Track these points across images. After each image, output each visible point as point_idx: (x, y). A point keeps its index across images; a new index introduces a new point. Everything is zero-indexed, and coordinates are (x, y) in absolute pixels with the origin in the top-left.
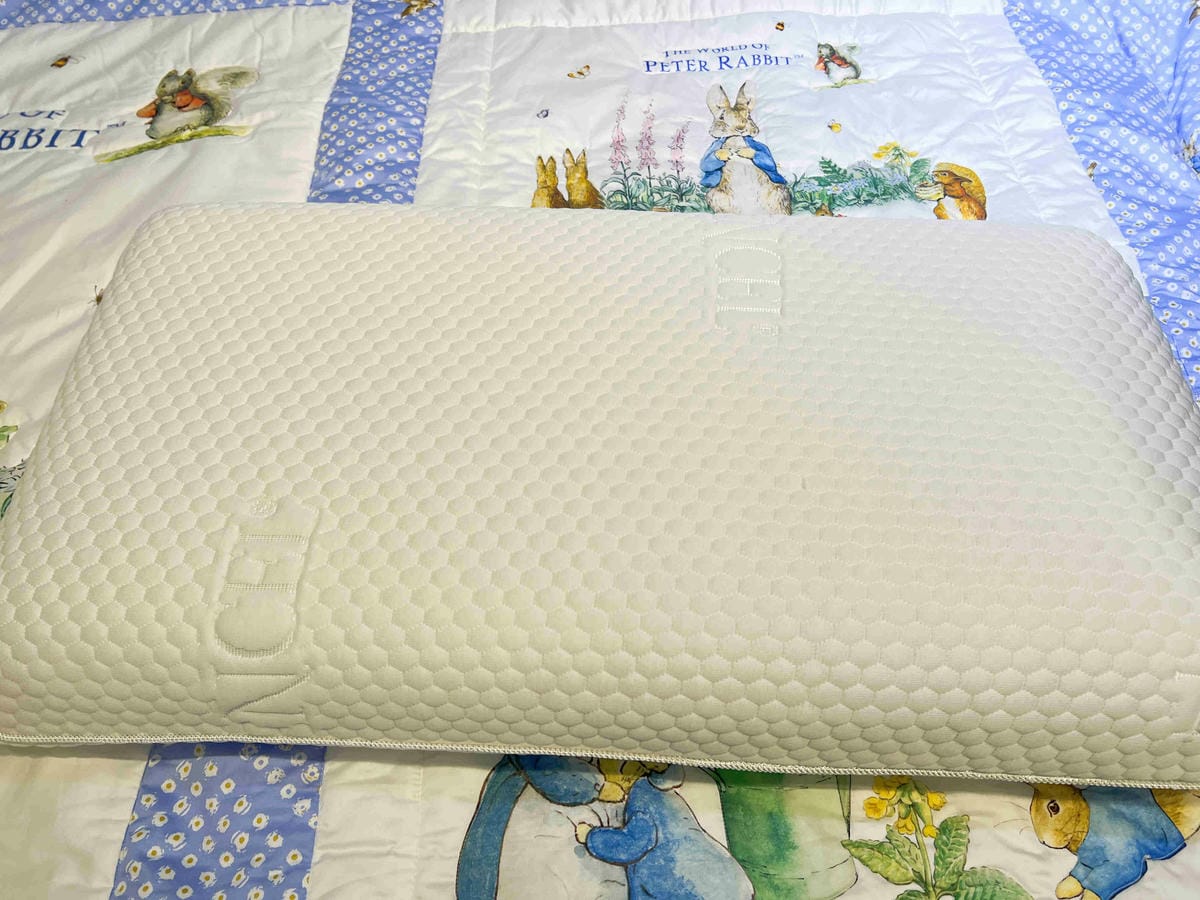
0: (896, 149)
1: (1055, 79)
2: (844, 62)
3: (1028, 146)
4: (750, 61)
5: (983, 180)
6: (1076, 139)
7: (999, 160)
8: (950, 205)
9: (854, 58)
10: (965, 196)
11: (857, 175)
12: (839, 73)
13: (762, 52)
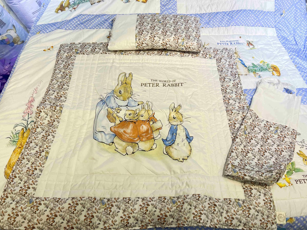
0: (263, 61)
1: (287, 50)
2: (252, 44)
3: (285, 62)
4: (236, 44)
5: (279, 68)
6: (293, 61)
7: (280, 64)
8: (274, 72)
9: (253, 44)
10: (276, 71)
11: (259, 66)
12: (251, 47)
13: (237, 42)
